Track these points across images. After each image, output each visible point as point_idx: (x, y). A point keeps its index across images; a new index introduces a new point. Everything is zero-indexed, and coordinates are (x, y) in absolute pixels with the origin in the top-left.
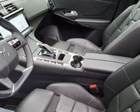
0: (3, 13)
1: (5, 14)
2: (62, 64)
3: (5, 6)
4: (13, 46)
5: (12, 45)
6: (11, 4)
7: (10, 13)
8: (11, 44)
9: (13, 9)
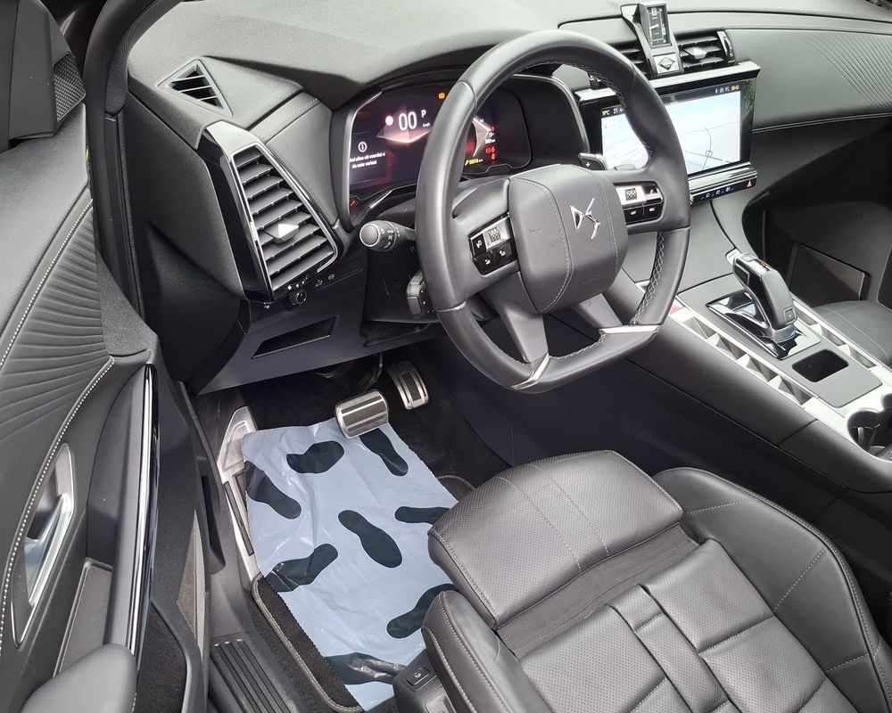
0: (656, 61)
1: (661, 70)
2: (805, 397)
3: (679, 37)
4: (627, 211)
5: (625, 207)
6: (713, 33)
7: (687, 71)
8: (624, 202)
9: (709, 55)
